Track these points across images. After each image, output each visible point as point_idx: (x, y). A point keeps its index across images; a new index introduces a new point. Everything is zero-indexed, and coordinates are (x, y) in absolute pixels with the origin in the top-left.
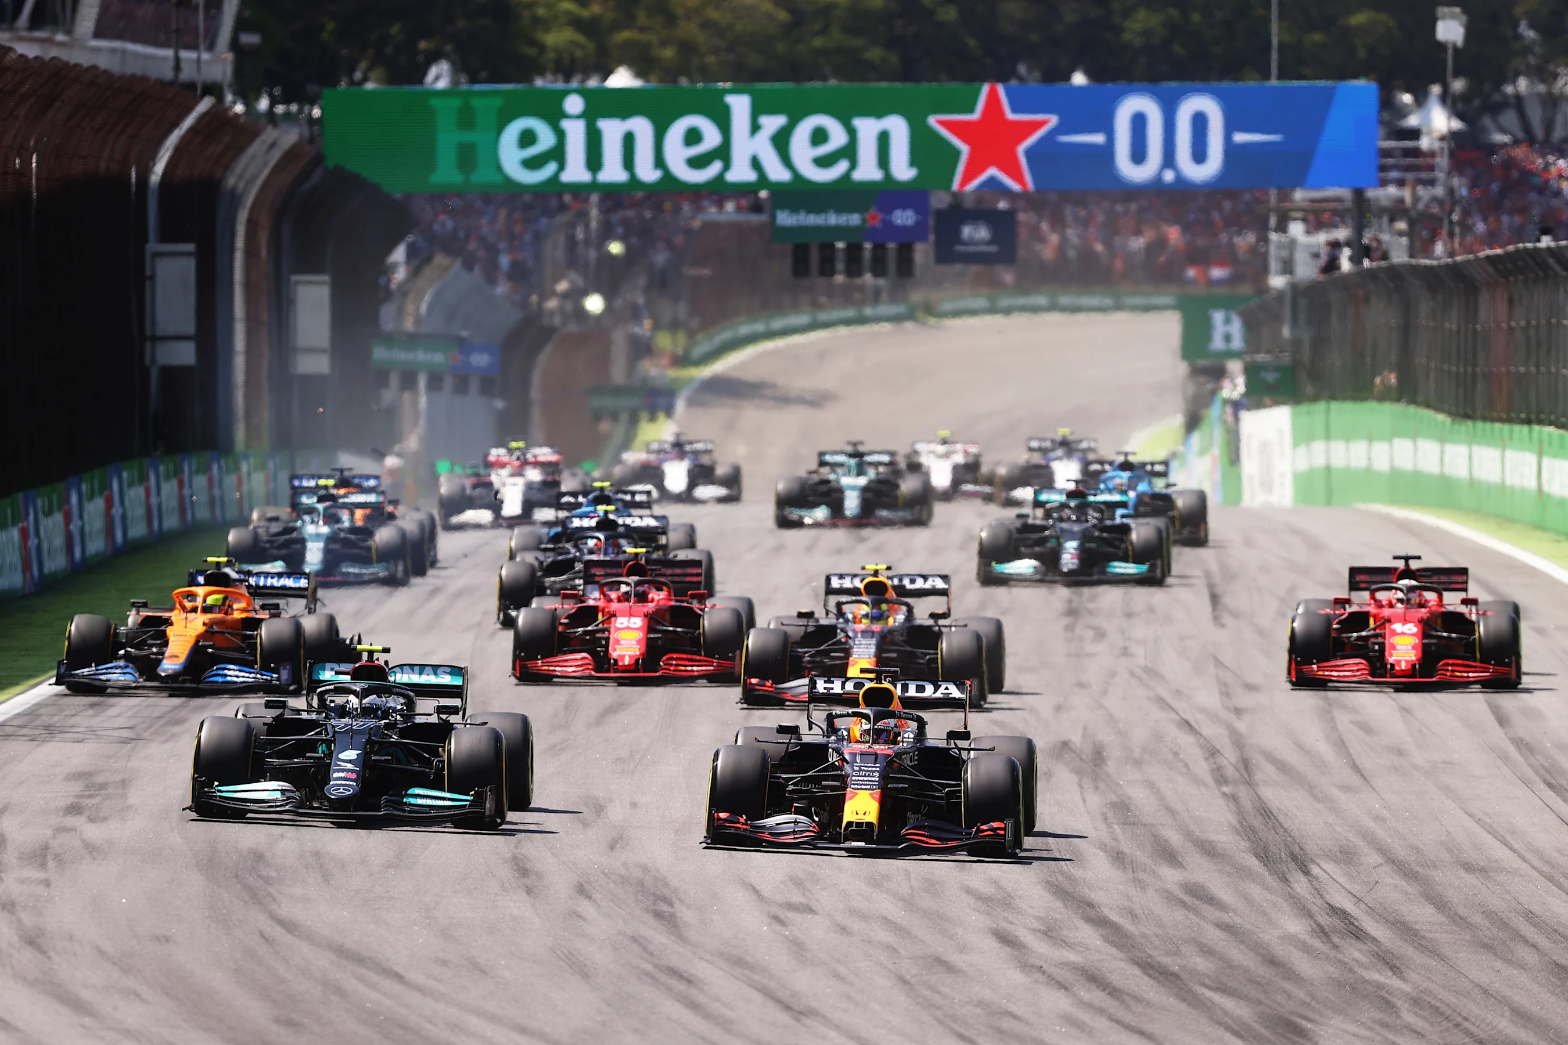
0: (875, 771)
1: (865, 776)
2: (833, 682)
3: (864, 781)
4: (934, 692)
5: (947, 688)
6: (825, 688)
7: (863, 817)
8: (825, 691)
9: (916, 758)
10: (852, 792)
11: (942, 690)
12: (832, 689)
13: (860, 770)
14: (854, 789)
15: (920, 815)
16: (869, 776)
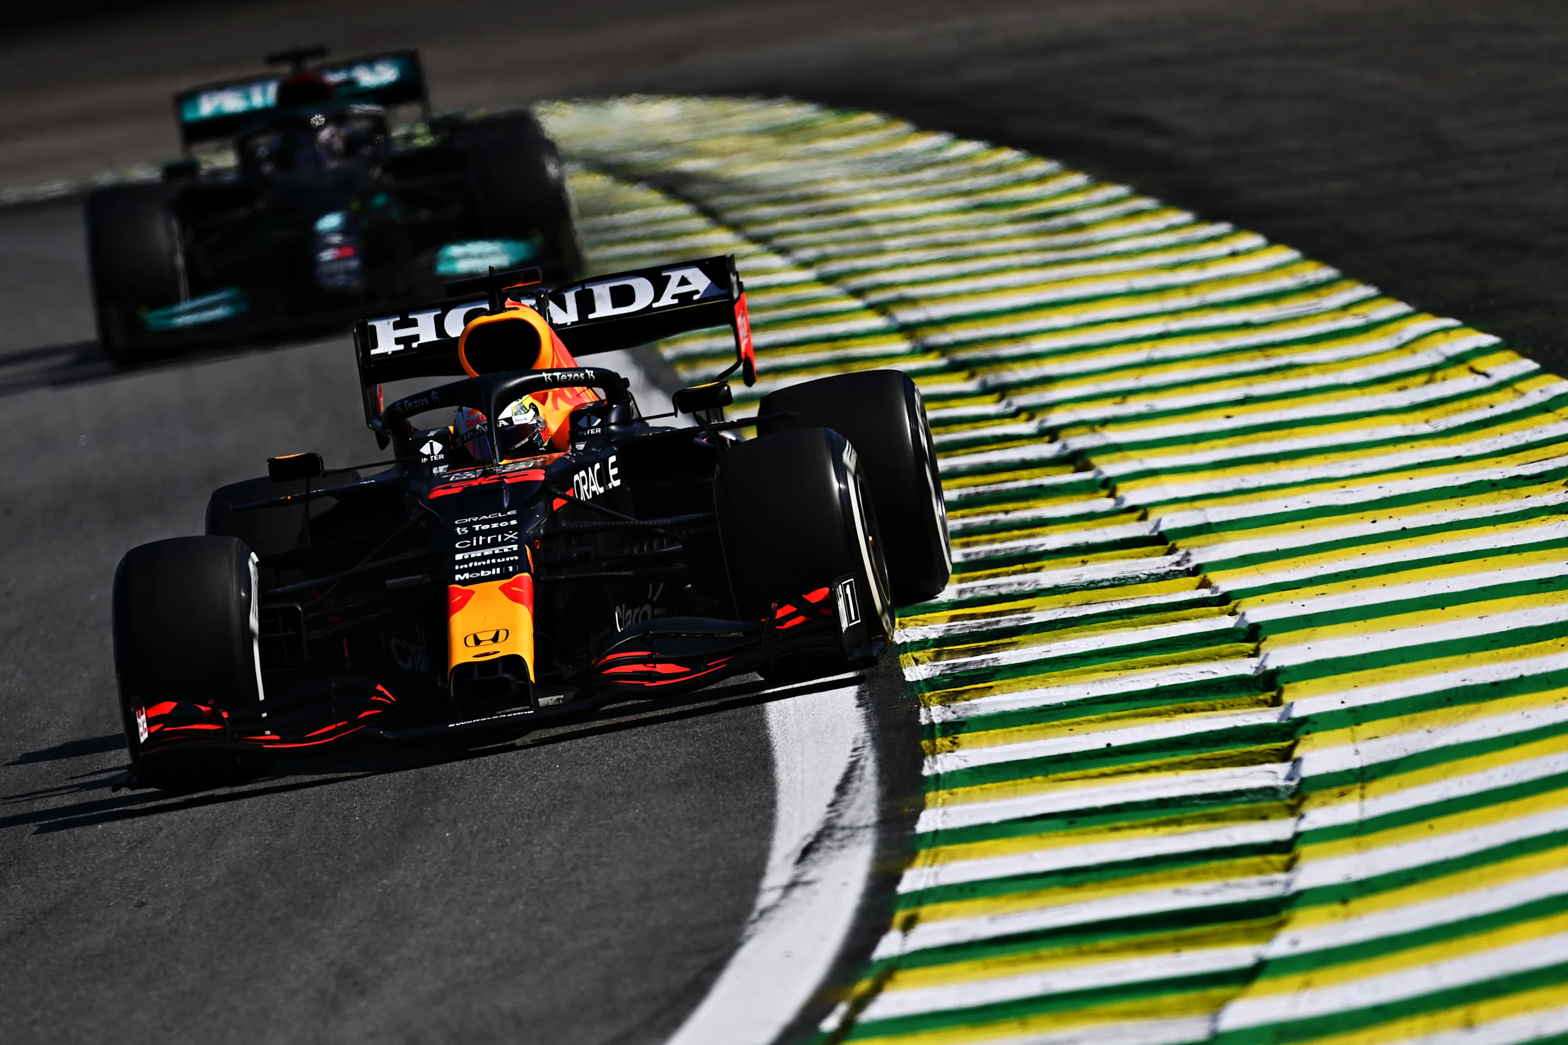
0: (505, 530)
1: (486, 545)
2: (414, 323)
3: (483, 558)
4: (657, 298)
5: (684, 282)
6: (398, 341)
7: (495, 647)
8: (401, 347)
9: (613, 472)
10: (461, 592)
11: (672, 288)
12: (416, 338)
13: (472, 533)
14: (464, 583)
15: (647, 608)
16: (495, 543)
